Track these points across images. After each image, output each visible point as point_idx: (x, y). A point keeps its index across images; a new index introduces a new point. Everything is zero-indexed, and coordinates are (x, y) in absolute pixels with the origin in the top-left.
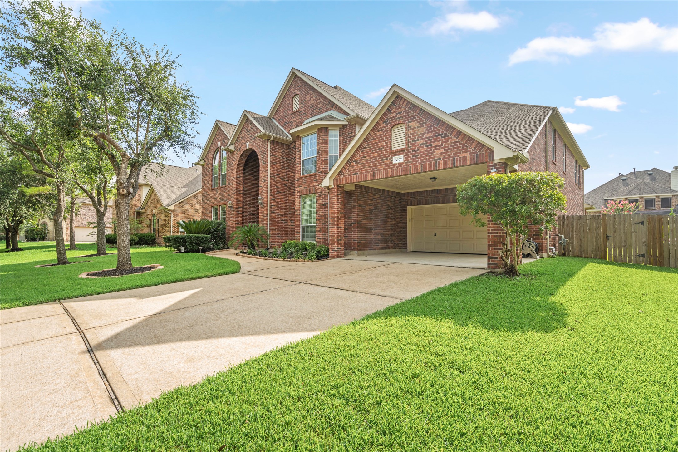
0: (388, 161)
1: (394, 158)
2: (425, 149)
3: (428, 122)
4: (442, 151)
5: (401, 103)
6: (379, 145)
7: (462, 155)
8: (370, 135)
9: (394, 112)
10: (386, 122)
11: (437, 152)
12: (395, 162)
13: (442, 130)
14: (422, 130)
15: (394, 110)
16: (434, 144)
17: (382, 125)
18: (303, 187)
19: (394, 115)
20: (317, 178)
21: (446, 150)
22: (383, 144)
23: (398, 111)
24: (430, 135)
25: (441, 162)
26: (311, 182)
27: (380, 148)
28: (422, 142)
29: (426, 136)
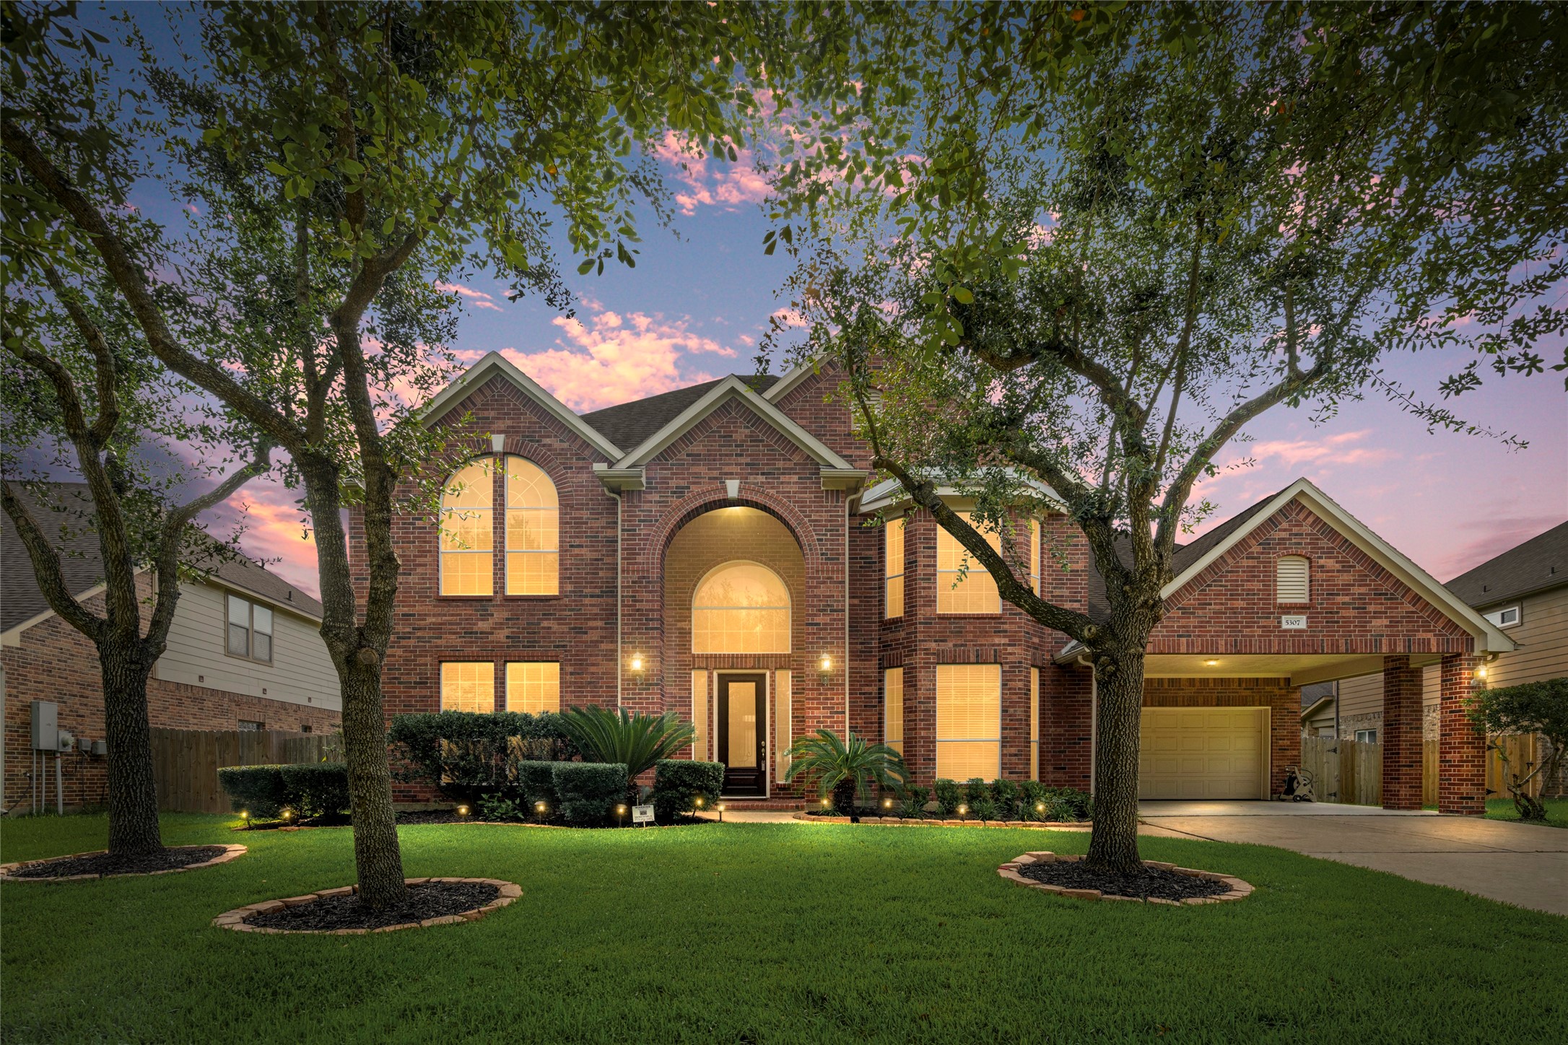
0: (1271, 622)
1: (1284, 618)
2: (1352, 613)
3: (1358, 567)
4: (1386, 622)
5: (1302, 516)
6: (1248, 585)
7: (1421, 635)
8: (1225, 562)
9: (1285, 530)
10: (1266, 545)
11: (1376, 622)
12: (1285, 626)
13: (1386, 587)
14: (1346, 578)
15: (1285, 525)
16: (1371, 608)
17: (1255, 549)
18: (950, 644)
19: (1284, 535)
20: (1006, 627)
21: (1394, 623)
22: (1257, 585)
23: (1295, 530)
24: (1363, 590)
25: (1384, 641)
26: (985, 633)
27: (1250, 592)
28: (1347, 599)
29: (1356, 590)
